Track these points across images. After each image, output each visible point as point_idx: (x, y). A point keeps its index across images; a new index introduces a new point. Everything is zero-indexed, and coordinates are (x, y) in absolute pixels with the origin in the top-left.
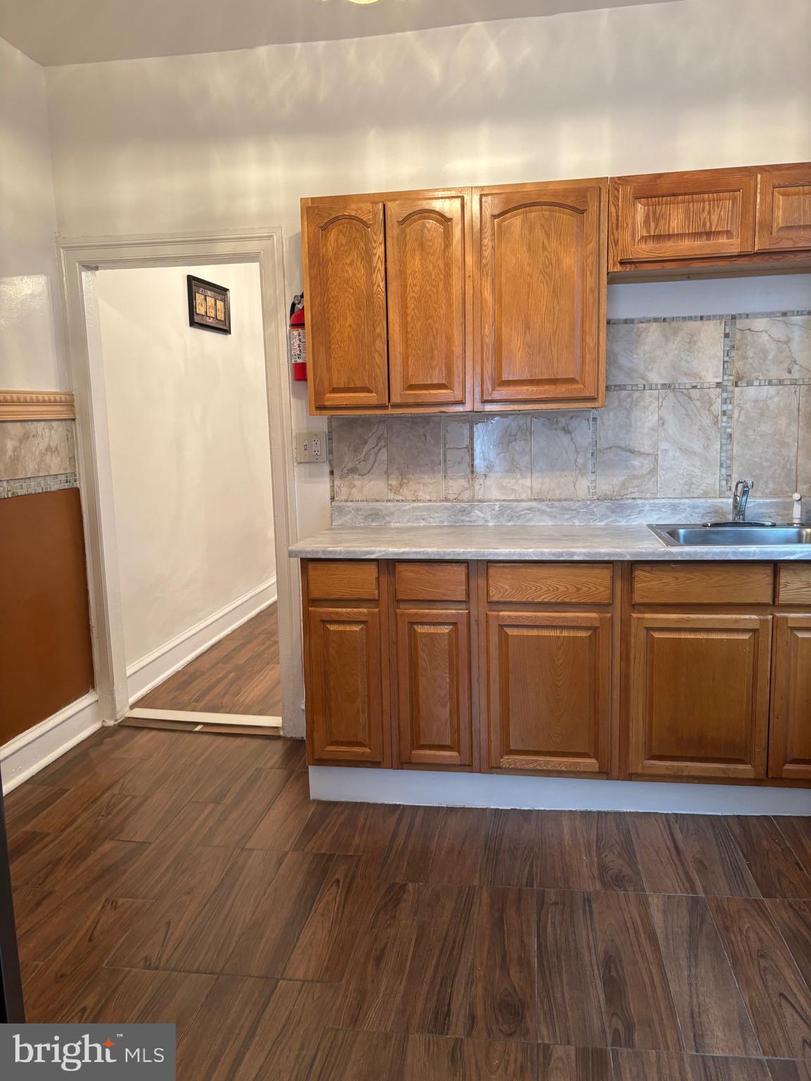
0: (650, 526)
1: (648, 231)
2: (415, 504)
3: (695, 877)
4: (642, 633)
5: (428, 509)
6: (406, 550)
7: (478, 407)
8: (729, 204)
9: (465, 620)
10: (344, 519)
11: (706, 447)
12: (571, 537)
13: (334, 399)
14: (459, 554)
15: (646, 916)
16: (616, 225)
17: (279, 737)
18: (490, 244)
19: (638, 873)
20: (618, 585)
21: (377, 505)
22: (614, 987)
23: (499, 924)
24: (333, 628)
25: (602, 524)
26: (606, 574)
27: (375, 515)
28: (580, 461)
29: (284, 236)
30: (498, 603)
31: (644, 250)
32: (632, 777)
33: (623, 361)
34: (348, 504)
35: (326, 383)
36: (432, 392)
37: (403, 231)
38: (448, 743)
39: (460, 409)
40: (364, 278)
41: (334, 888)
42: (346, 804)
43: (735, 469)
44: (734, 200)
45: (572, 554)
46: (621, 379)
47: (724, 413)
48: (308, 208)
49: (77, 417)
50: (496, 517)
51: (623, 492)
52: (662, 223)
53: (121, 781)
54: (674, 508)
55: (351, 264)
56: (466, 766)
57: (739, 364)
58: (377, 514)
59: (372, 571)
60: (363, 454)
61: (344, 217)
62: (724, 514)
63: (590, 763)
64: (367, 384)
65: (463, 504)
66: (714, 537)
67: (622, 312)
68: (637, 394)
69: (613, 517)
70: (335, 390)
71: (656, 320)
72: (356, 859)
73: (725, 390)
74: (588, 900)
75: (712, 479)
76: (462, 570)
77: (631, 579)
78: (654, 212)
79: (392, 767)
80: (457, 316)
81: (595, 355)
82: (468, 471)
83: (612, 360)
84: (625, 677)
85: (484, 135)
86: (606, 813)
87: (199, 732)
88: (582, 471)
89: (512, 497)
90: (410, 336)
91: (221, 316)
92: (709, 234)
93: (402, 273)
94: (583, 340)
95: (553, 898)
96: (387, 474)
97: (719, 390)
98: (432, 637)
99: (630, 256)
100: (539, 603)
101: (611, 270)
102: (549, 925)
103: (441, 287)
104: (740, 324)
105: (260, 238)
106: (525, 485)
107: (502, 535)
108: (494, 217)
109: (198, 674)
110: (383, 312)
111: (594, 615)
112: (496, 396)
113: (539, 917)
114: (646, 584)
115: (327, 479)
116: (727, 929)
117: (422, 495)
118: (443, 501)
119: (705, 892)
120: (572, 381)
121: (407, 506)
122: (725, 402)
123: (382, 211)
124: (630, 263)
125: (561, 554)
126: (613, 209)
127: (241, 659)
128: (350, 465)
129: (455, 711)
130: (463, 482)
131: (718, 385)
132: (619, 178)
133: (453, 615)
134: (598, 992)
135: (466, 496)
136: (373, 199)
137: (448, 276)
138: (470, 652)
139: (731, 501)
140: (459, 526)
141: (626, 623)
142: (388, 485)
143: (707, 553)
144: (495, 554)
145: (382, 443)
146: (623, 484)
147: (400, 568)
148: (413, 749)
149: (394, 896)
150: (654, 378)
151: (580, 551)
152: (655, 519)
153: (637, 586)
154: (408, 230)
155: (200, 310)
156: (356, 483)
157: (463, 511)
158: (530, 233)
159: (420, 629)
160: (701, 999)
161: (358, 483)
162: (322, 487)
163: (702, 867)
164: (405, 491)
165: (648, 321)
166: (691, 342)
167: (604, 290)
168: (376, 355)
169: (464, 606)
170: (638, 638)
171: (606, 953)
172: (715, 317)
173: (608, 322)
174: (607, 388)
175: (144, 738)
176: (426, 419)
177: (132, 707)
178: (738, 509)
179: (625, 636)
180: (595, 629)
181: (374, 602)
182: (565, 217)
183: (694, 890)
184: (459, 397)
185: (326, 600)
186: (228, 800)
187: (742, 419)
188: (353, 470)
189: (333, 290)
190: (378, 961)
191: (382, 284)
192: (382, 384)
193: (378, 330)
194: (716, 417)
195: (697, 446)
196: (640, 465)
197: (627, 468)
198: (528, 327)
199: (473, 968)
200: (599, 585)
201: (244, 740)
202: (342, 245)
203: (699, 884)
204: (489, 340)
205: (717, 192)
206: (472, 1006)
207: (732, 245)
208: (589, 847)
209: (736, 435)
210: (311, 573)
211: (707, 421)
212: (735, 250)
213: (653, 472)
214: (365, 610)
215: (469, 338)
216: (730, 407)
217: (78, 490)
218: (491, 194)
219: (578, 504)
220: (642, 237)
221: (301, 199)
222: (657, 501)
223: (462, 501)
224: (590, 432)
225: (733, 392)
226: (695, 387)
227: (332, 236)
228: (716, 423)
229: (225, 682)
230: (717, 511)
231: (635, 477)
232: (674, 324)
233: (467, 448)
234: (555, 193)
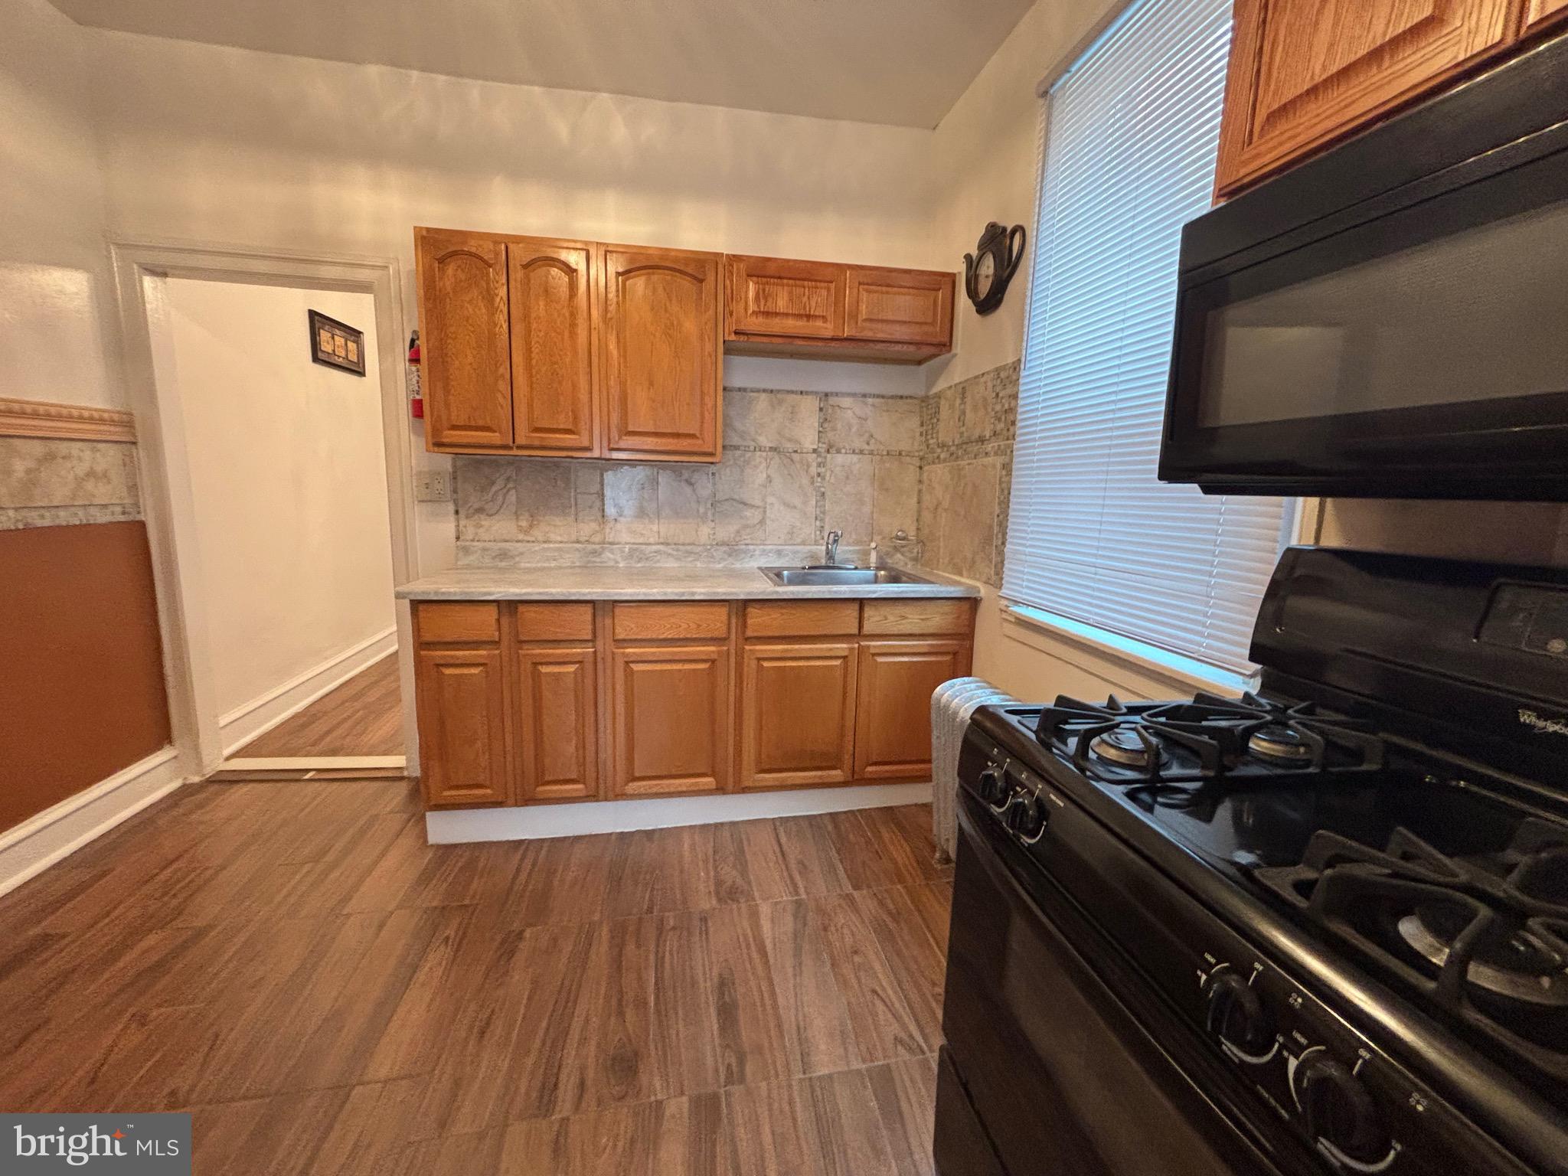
0: (760, 568)
1: (759, 306)
2: (546, 546)
3: (797, 877)
4: (754, 664)
5: (559, 550)
6: (529, 590)
7: (607, 455)
8: (824, 293)
9: (591, 659)
10: (471, 558)
11: (805, 503)
12: (693, 577)
13: (452, 436)
14: (584, 595)
15: (756, 926)
16: (730, 299)
17: (402, 778)
18: (615, 300)
19: (749, 883)
20: (734, 621)
21: (507, 545)
22: (727, 1013)
23: (617, 963)
24: (448, 671)
25: (721, 566)
26: (723, 612)
27: (503, 555)
28: (702, 510)
29: (401, 269)
30: (624, 640)
31: (755, 324)
32: (745, 790)
33: (737, 424)
34: (476, 544)
35: (444, 418)
36: (558, 436)
37: (527, 278)
38: (574, 776)
39: (588, 454)
40: (485, 317)
41: (442, 948)
42: (468, 845)
43: (827, 520)
44: (829, 290)
45: (693, 594)
46: (735, 440)
47: (819, 475)
48: (423, 238)
49: (140, 440)
50: (625, 559)
51: (737, 539)
52: (770, 300)
53: (192, 851)
54: (779, 553)
55: (470, 302)
56: (592, 797)
57: (830, 435)
58: (505, 554)
59: (492, 613)
60: (490, 495)
61: (463, 253)
62: (818, 559)
63: (709, 781)
64: (489, 423)
65: (594, 546)
66: (810, 577)
67: (737, 381)
68: (748, 455)
69: (731, 560)
70: (454, 427)
71: (764, 391)
72: (470, 909)
73: (819, 456)
74: (704, 920)
75: (809, 530)
76: (589, 609)
77: (744, 616)
78: (764, 290)
79: (516, 805)
80: (582, 365)
81: (713, 415)
82: (599, 514)
83: (727, 424)
84: (739, 700)
85: (611, 200)
86: (722, 824)
87: (310, 780)
88: (703, 518)
89: (641, 540)
90: (534, 379)
91: (353, 357)
92: (809, 317)
93: (526, 317)
94: (702, 399)
95: (672, 923)
96: (517, 515)
97: (815, 455)
98: (557, 676)
99: (742, 327)
100: (661, 640)
101: (726, 338)
102: (667, 954)
103: (567, 334)
104: (832, 400)
105: (373, 267)
106: (653, 530)
107: (631, 576)
108: (618, 274)
109: (320, 714)
110: (506, 355)
111: (712, 648)
112: (622, 445)
113: (658, 946)
114: (757, 620)
115: (452, 518)
116: (825, 929)
117: (552, 536)
118: (574, 542)
119: (808, 894)
120: (693, 436)
121: (537, 547)
122: (819, 465)
123: (504, 253)
124: (744, 334)
125: (683, 594)
126: (728, 282)
127: (372, 697)
128: (476, 506)
129: (582, 746)
130: (594, 526)
131: (815, 451)
132: (734, 256)
133: (579, 654)
134: (711, 1022)
135: (597, 538)
136: (496, 239)
137: (573, 325)
138: (596, 689)
139: (824, 548)
140: (590, 565)
141: (740, 654)
142: (518, 526)
143: (808, 592)
144: (621, 594)
145: (511, 485)
146: (738, 532)
147: (521, 608)
148: (537, 786)
149: (509, 948)
150: (764, 441)
151: (700, 591)
152: (764, 562)
153: (750, 622)
154: (532, 274)
155: (326, 347)
156: (483, 523)
157: (594, 552)
158: (654, 294)
159: (544, 669)
160: (806, 1009)
161: (485, 523)
162: (447, 527)
163: (804, 868)
164: (537, 533)
165: (758, 391)
166: (793, 412)
167: (721, 356)
168: (499, 396)
169: (590, 644)
170: (750, 667)
171: (720, 975)
172: (812, 393)
173: (725, 389)
174: (724, 447)
175: (240, 792)
176: (556, 464)
177: (228, 759)
178: (830, 555)
179: (739, 665)
180: (713, 661)
181: (496, 643)
182: (686, 283)
183: (797, 893)
184: (586, 443)
185: (439, 643)
186: (330, 858)
187: (832, 481)
188: (480, 510)
189: (452, 326)
190: (482, 1033)
191: (505, 326)
192: (506, 424)
193: (501, 370)
194: (812, 478)
195: (797, 501)
196: (752, 516)
197: (741, 518)
198: (651, 384)
199: (587, 1021)
200: (717, 621)
201: (364, 784)
202: (461, 281)
203: (801, 885)
204: (615, 392)
205: (816, 281)
206: (583, 1069)
207: (827, 329)
208: (706, 861)
209: (828, 494)
210: (422, 614)
211: (805, 481)
212: (829, 334)
213: (762, 522)
214: (484, 652)
215: (596, 388)
216: (823, 470)
217: (142, 525)
218: (616, 252)
219: (700, 548)
220: (753, 312)
221: (415, 227)
222: (765, 547)
223: (594, 543)
224: (710, 485)
225: (825, 458)
226: (796, 452)
227: (450, 271)
228: (812, 483)
229: (350, 723)
230: (813, 556)
231: (746, 527)
232: (779, 396)
233: (597, 493)
234: (676, 260)
